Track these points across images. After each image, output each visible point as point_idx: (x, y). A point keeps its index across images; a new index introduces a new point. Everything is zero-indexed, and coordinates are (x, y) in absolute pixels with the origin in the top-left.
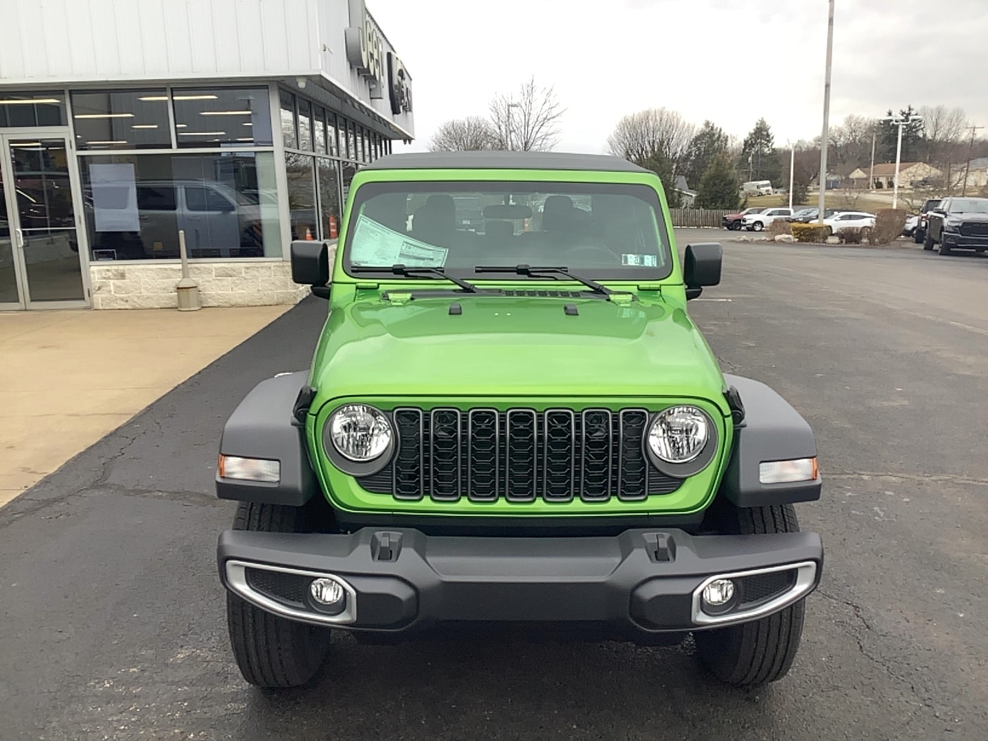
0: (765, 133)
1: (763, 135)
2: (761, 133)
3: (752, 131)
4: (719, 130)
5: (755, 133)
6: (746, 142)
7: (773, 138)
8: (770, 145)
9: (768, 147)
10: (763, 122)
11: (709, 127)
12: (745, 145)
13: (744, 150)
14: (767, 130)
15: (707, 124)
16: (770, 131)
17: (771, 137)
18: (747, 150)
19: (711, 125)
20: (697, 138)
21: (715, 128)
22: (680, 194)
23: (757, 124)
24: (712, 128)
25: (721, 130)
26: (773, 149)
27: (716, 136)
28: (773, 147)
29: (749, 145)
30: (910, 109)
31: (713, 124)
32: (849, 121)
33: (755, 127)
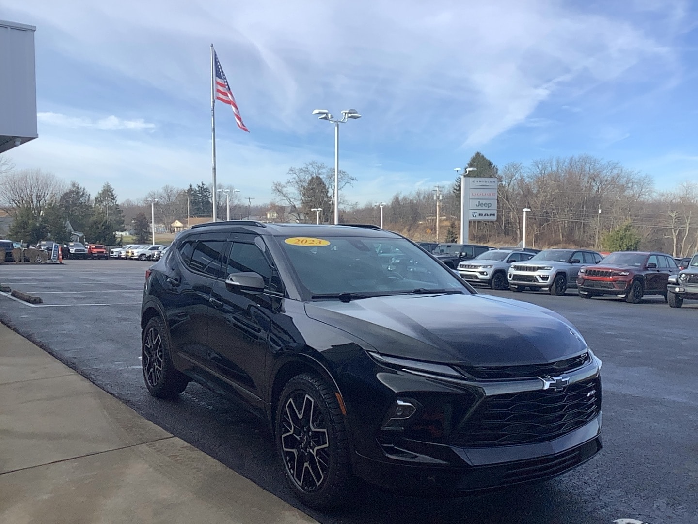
0: (111, 194)
1: (108, 195)
2: (107, 193)
3: (101, 192)
4: (83, 189)
5: (103, 193)
6: (96, 199)
7: (116, 197)
8: (114, 201)
9: (113, 203)
10: (108, 186)
11: (75, 187)
12: (96, 201)
13: (95, 204)
14: (111, 192)
15: (74, 185)
16: (114, 192)
17: (115, 196)
18: (97, 205)
19: (76, 186)
20: (66, 194)
21: (80, 188)
22: (70, 234)
23: (104, 187)
24: (78, 188)
25: (84, 189)
26: (117, 205)
27: (82, 193)
28: (117, 203)
29: (99, 201)
30: (203, 184)
31: (78, 185)
32: (166, 189)
33: (102, 189)
